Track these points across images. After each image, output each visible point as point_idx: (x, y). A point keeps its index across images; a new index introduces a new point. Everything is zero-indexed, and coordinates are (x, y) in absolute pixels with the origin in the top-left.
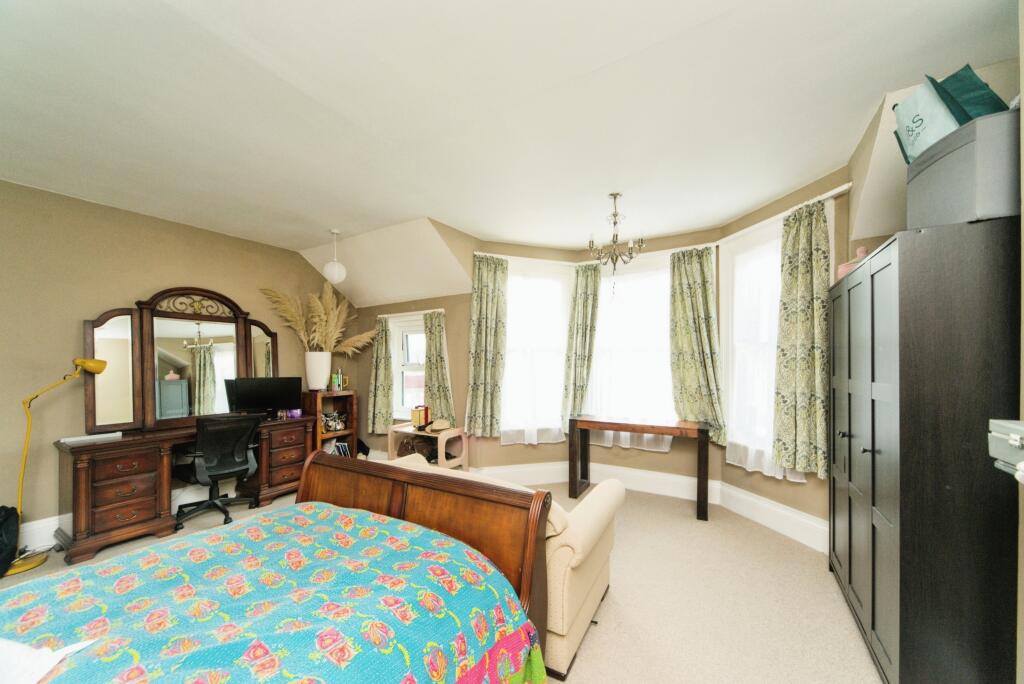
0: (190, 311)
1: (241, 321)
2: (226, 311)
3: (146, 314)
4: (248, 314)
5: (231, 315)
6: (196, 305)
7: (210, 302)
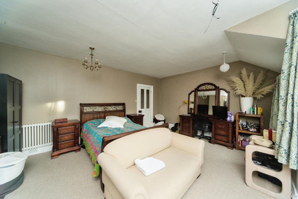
0: (205, 89)
1: (217, 89)
2: (213, 87)
3: (197, 91)
4: (219, 87)
5: (215, 88)
6: (207, 87)
7: (209, 86)
